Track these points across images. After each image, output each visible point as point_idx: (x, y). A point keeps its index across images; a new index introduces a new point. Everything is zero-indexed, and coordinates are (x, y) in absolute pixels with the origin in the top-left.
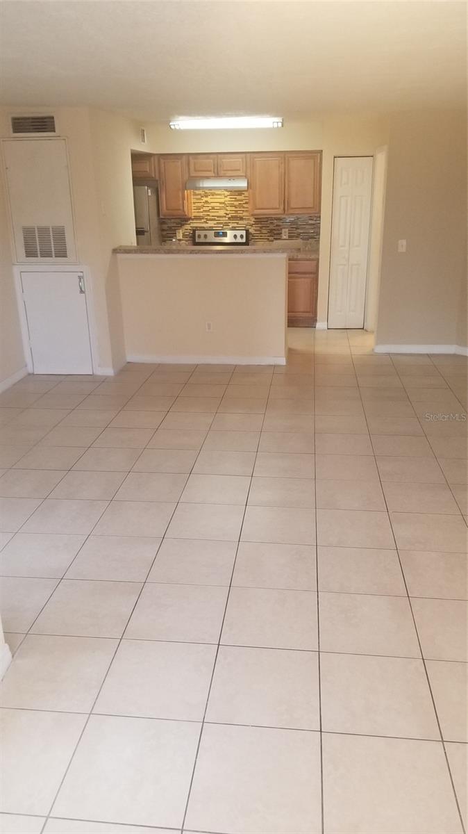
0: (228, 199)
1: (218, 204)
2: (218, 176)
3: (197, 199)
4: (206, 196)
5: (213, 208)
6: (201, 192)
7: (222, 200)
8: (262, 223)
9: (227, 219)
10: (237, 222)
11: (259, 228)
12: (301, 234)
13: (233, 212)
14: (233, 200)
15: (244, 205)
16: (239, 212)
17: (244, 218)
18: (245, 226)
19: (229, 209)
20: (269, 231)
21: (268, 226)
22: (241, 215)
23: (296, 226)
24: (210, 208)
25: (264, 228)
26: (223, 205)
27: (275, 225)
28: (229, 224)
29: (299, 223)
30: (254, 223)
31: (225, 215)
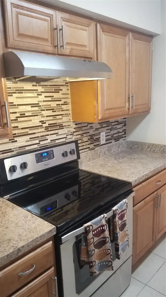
0: (42, 98)
1: (29, 108)
5: (23, 115)
7: (35, 101)
8: (83, 128)
9: (43, 130)
10: (56, 131)
11: (79, 136)
12: (114, 136)
13: (51, 118)
14: (50, 99)
15: (63, 106)
16: (58, 117)
17: (64, 124)
18: (65, 136)
19: (45, 113)
20: (89, 137)
21: (88, 131)
22: (60, 121)
23: (110, 127)
24: (18, 115)
25: (85, 135)
26: (37, 108)
27: (94, 129)
28: (47, 137)
29: (113, 124)
30: (74, 130)
31: (40, 124)
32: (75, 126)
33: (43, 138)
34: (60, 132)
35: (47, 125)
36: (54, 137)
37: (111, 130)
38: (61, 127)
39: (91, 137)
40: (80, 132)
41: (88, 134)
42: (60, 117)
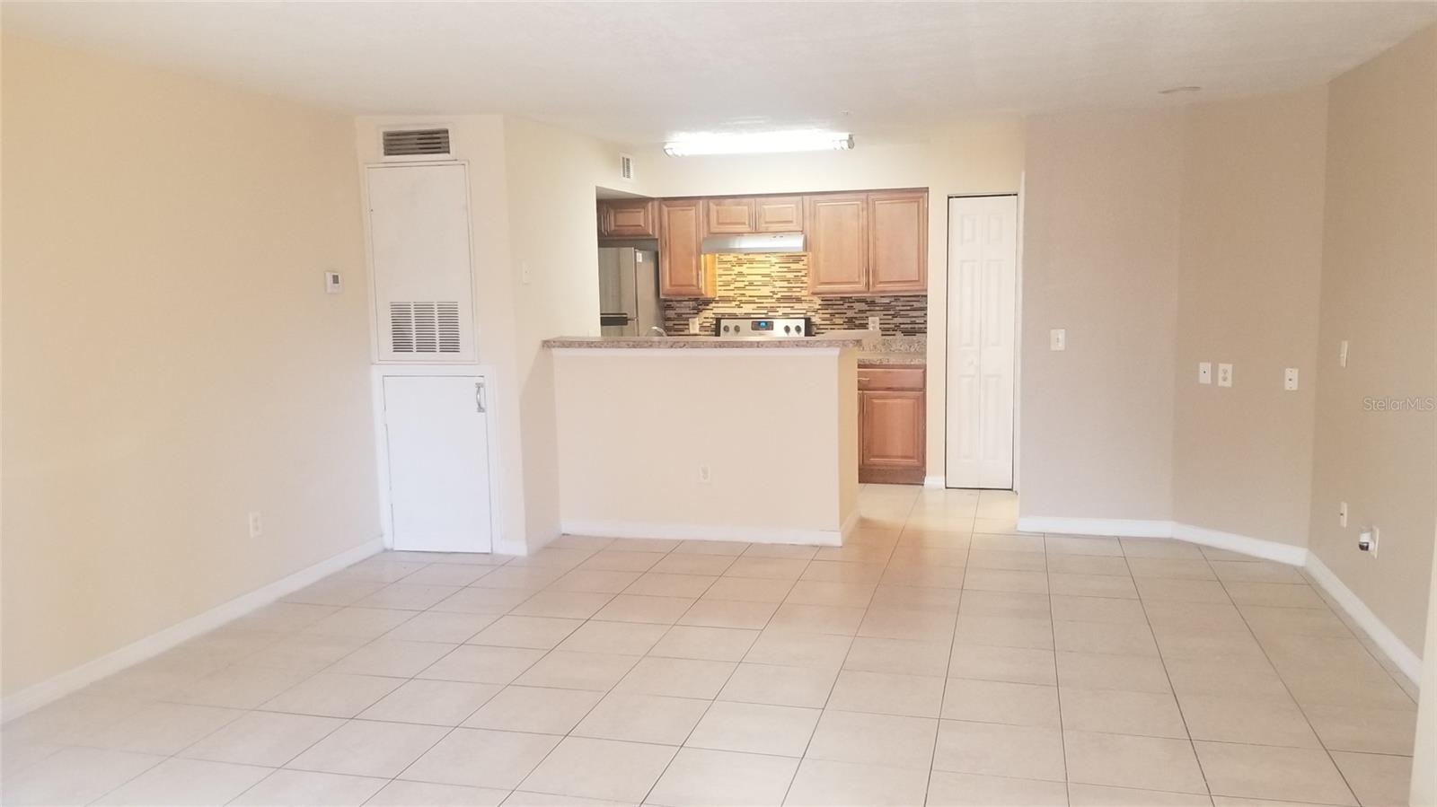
0: (773, 269)
1: (759, 278)
2: (756, 232)
3: (726, 269)
4: (740, 265)
5: (751, 284)
6: (730, 257)
7: (767, 271)
8: (835, 307)
9: (774, 301)
10: (792, 305)
11: (828, 316)
12: (902, 326)
13: (785, 290)
14: (785, 270)
15: (803, 278)
16: (794, 289)
17: (803, 298)
18: (804, 312)
19: (778, 284)
20: (846, 320)
21: (845, 311)
22: (797, 294)
23: (893, 313)
24: (747, 283)
25: (837, 316)
26: (768, 279)
27: (856, 311)
28: (778, 309)
29: (897, 308)
30: (820, 307)
31: (771, 294)
32: (820, 302)
33: (773, 309)
34: (797, 306)
35: (779, 296)
36: (788, 310)
37: (894, 316)
38: (799, 300)
39: (850, 320)
40: (829, 311)
41: (845, 316)
42: (798, 289)
